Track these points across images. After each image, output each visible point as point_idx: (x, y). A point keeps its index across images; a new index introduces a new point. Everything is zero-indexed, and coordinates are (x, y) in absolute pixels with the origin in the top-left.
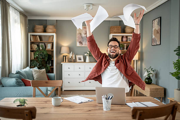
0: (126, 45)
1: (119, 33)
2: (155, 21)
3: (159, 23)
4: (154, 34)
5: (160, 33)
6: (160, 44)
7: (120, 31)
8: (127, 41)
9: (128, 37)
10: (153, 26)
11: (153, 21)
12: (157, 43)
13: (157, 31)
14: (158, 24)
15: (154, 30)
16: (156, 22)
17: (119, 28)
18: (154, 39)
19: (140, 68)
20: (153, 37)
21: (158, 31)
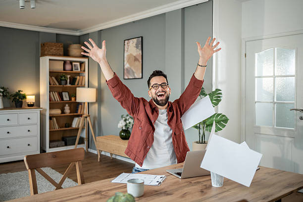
0: (70, 77)
1: (60, 55)
2: (131, 41)
3: (140, 46)
4: (128, 62)
5: (141, 60)
6: (142, 78)
7: (62, 53)
8: (72, 70)
9: (74, 63)
10: (126, 49)
11: (126, 42)
12: (134, 76)
13: (135, 57)
14: (137, 47)
15: (128, 55)
16: (132, 43)
17: (59, 47)
18: (127, 69)
19: (97, 115)
20: (126, 67)
21: (137, 57)
